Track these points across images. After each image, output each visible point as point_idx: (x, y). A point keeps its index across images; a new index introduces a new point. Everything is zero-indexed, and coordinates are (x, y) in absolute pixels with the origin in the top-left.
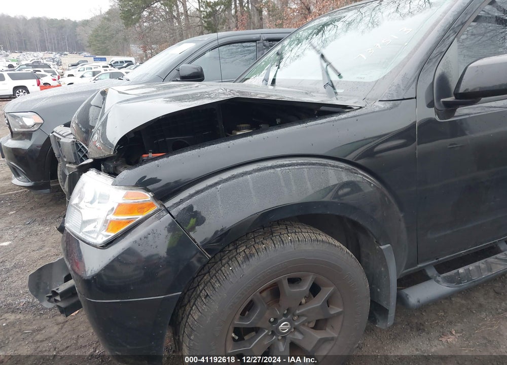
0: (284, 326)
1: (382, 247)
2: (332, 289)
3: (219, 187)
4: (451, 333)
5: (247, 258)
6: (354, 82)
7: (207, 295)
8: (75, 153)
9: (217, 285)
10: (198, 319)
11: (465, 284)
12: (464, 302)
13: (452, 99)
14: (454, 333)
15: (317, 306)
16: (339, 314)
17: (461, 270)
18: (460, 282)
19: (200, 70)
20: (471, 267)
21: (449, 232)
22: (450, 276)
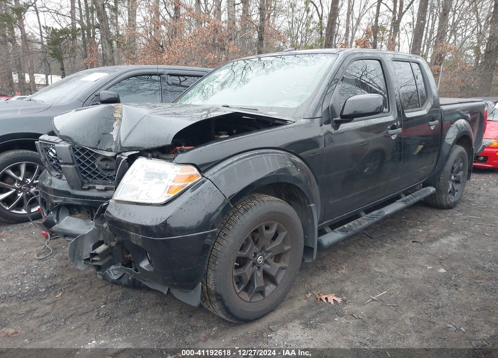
0: (260, 259)
1: (311, 205)
2: (285, 233)
3: (235, 164)
4: (343, 268)
5: (246, 210)
6: (283, 108)
7: (225, 234)
8: (72, 156)
9: (231, 227)
10: (221, 250)
11: (350, 233)
12: (344, 252)
13: (339, 118)
14: (344, 268)
15: (278, 245)
16: (289, 250)
17: (345, 226)
18: (347, 231)
19: (117, 97)
20: (350, 224)
21: (339, 199)
22: (341, 229)
